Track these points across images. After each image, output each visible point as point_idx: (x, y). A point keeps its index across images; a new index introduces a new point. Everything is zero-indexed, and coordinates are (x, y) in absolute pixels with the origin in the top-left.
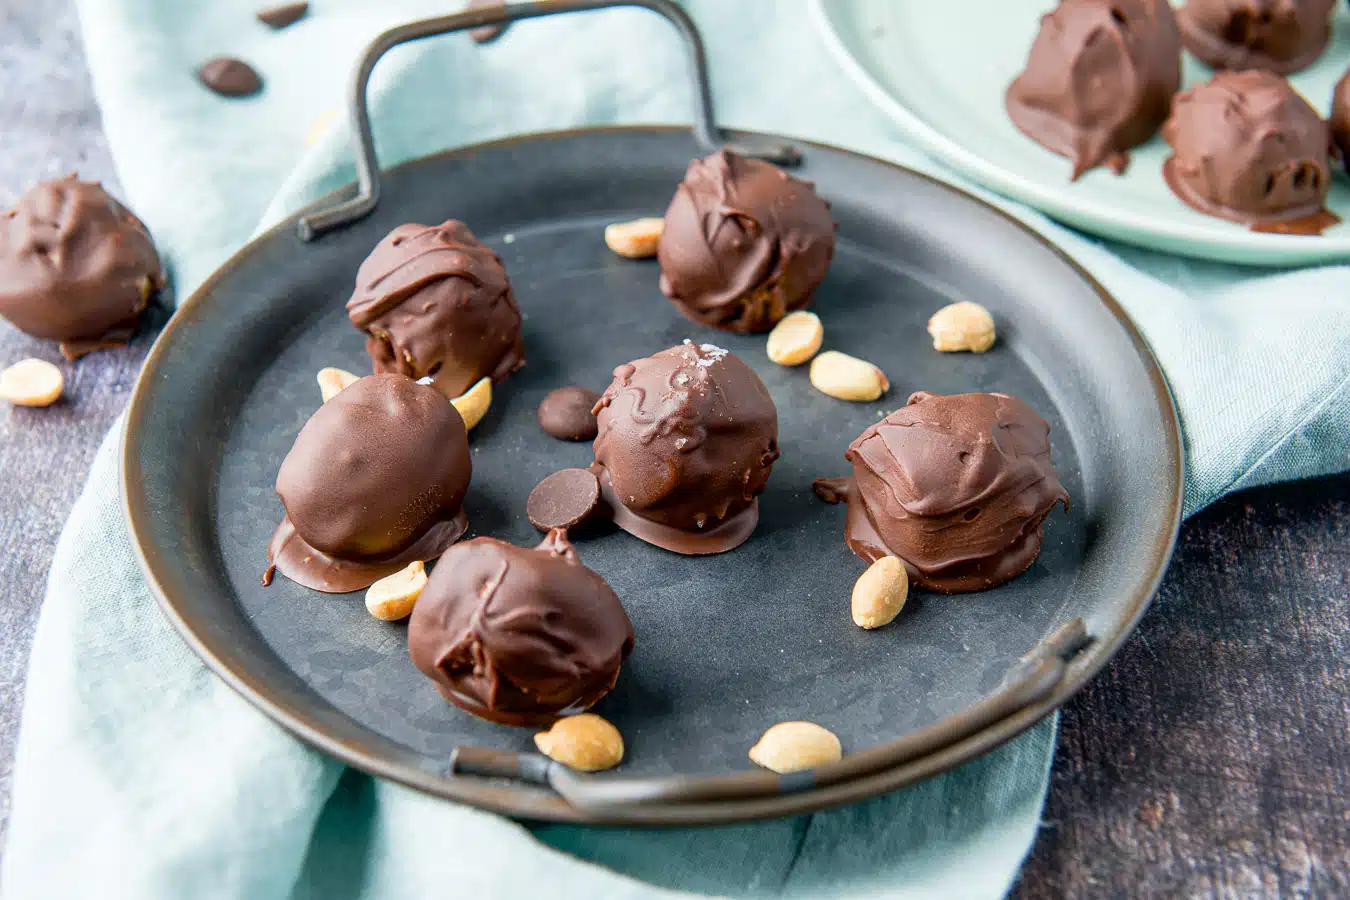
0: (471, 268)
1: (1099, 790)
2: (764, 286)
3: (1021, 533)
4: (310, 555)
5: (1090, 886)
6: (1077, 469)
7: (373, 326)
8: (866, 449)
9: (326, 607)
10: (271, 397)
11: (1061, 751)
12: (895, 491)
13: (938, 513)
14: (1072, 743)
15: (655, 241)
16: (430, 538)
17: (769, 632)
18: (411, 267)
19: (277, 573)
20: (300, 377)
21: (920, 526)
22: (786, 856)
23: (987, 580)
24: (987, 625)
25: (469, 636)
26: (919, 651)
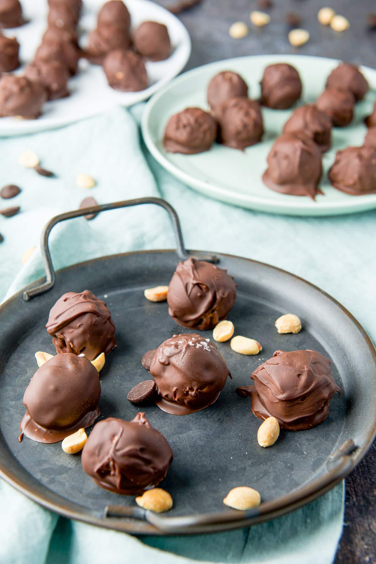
0: (96, 309)
1: (363, 508)
2: (211, 310)
3: (323, 405)
4: (37, 428)
5: (365, 549)
6: (340, 378)
7: (57, 334)
8: (259, 374)
9: (45, 449)
10: (16, 364)
11: (347, 493)
12: (272, 390)
13: (291, 399)
14: (351, 490)
15: (165, 295)
16: (86, 419)
17: (226, 451)
18: (72, 310)
19: (24, 437)
20: (27, 355)
21: (284, 404)
22: (241, 543)
23: (311, 425)
24: (312, 443)
25: (109, 459)
26: (286, 455)
